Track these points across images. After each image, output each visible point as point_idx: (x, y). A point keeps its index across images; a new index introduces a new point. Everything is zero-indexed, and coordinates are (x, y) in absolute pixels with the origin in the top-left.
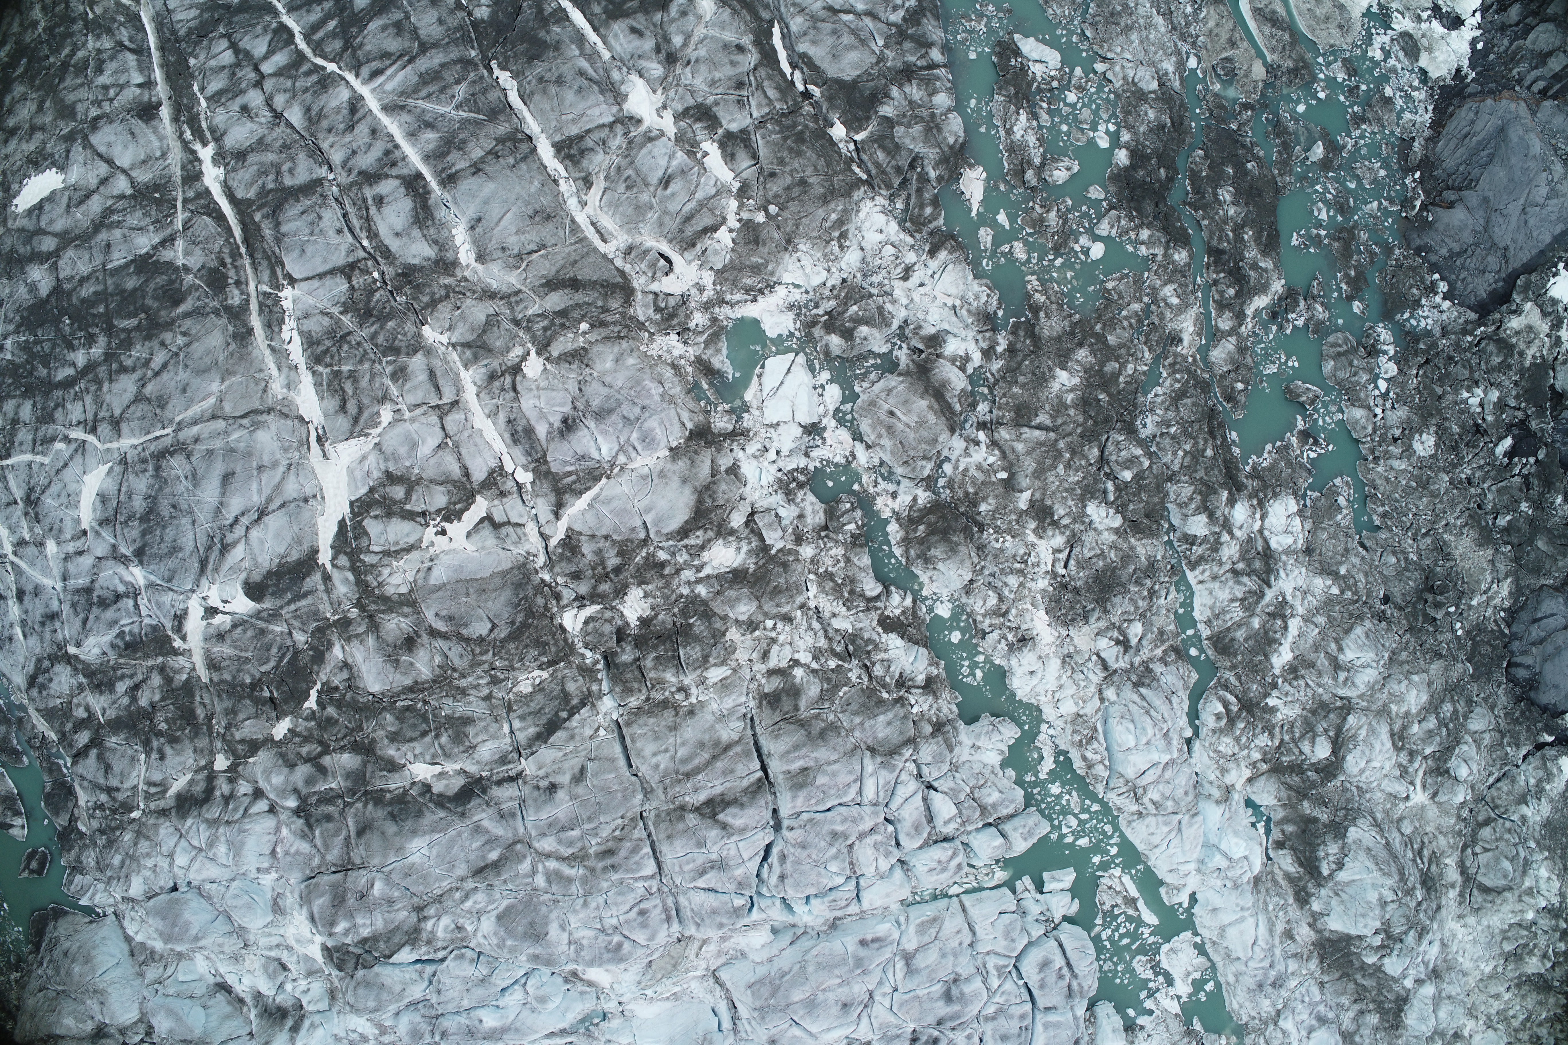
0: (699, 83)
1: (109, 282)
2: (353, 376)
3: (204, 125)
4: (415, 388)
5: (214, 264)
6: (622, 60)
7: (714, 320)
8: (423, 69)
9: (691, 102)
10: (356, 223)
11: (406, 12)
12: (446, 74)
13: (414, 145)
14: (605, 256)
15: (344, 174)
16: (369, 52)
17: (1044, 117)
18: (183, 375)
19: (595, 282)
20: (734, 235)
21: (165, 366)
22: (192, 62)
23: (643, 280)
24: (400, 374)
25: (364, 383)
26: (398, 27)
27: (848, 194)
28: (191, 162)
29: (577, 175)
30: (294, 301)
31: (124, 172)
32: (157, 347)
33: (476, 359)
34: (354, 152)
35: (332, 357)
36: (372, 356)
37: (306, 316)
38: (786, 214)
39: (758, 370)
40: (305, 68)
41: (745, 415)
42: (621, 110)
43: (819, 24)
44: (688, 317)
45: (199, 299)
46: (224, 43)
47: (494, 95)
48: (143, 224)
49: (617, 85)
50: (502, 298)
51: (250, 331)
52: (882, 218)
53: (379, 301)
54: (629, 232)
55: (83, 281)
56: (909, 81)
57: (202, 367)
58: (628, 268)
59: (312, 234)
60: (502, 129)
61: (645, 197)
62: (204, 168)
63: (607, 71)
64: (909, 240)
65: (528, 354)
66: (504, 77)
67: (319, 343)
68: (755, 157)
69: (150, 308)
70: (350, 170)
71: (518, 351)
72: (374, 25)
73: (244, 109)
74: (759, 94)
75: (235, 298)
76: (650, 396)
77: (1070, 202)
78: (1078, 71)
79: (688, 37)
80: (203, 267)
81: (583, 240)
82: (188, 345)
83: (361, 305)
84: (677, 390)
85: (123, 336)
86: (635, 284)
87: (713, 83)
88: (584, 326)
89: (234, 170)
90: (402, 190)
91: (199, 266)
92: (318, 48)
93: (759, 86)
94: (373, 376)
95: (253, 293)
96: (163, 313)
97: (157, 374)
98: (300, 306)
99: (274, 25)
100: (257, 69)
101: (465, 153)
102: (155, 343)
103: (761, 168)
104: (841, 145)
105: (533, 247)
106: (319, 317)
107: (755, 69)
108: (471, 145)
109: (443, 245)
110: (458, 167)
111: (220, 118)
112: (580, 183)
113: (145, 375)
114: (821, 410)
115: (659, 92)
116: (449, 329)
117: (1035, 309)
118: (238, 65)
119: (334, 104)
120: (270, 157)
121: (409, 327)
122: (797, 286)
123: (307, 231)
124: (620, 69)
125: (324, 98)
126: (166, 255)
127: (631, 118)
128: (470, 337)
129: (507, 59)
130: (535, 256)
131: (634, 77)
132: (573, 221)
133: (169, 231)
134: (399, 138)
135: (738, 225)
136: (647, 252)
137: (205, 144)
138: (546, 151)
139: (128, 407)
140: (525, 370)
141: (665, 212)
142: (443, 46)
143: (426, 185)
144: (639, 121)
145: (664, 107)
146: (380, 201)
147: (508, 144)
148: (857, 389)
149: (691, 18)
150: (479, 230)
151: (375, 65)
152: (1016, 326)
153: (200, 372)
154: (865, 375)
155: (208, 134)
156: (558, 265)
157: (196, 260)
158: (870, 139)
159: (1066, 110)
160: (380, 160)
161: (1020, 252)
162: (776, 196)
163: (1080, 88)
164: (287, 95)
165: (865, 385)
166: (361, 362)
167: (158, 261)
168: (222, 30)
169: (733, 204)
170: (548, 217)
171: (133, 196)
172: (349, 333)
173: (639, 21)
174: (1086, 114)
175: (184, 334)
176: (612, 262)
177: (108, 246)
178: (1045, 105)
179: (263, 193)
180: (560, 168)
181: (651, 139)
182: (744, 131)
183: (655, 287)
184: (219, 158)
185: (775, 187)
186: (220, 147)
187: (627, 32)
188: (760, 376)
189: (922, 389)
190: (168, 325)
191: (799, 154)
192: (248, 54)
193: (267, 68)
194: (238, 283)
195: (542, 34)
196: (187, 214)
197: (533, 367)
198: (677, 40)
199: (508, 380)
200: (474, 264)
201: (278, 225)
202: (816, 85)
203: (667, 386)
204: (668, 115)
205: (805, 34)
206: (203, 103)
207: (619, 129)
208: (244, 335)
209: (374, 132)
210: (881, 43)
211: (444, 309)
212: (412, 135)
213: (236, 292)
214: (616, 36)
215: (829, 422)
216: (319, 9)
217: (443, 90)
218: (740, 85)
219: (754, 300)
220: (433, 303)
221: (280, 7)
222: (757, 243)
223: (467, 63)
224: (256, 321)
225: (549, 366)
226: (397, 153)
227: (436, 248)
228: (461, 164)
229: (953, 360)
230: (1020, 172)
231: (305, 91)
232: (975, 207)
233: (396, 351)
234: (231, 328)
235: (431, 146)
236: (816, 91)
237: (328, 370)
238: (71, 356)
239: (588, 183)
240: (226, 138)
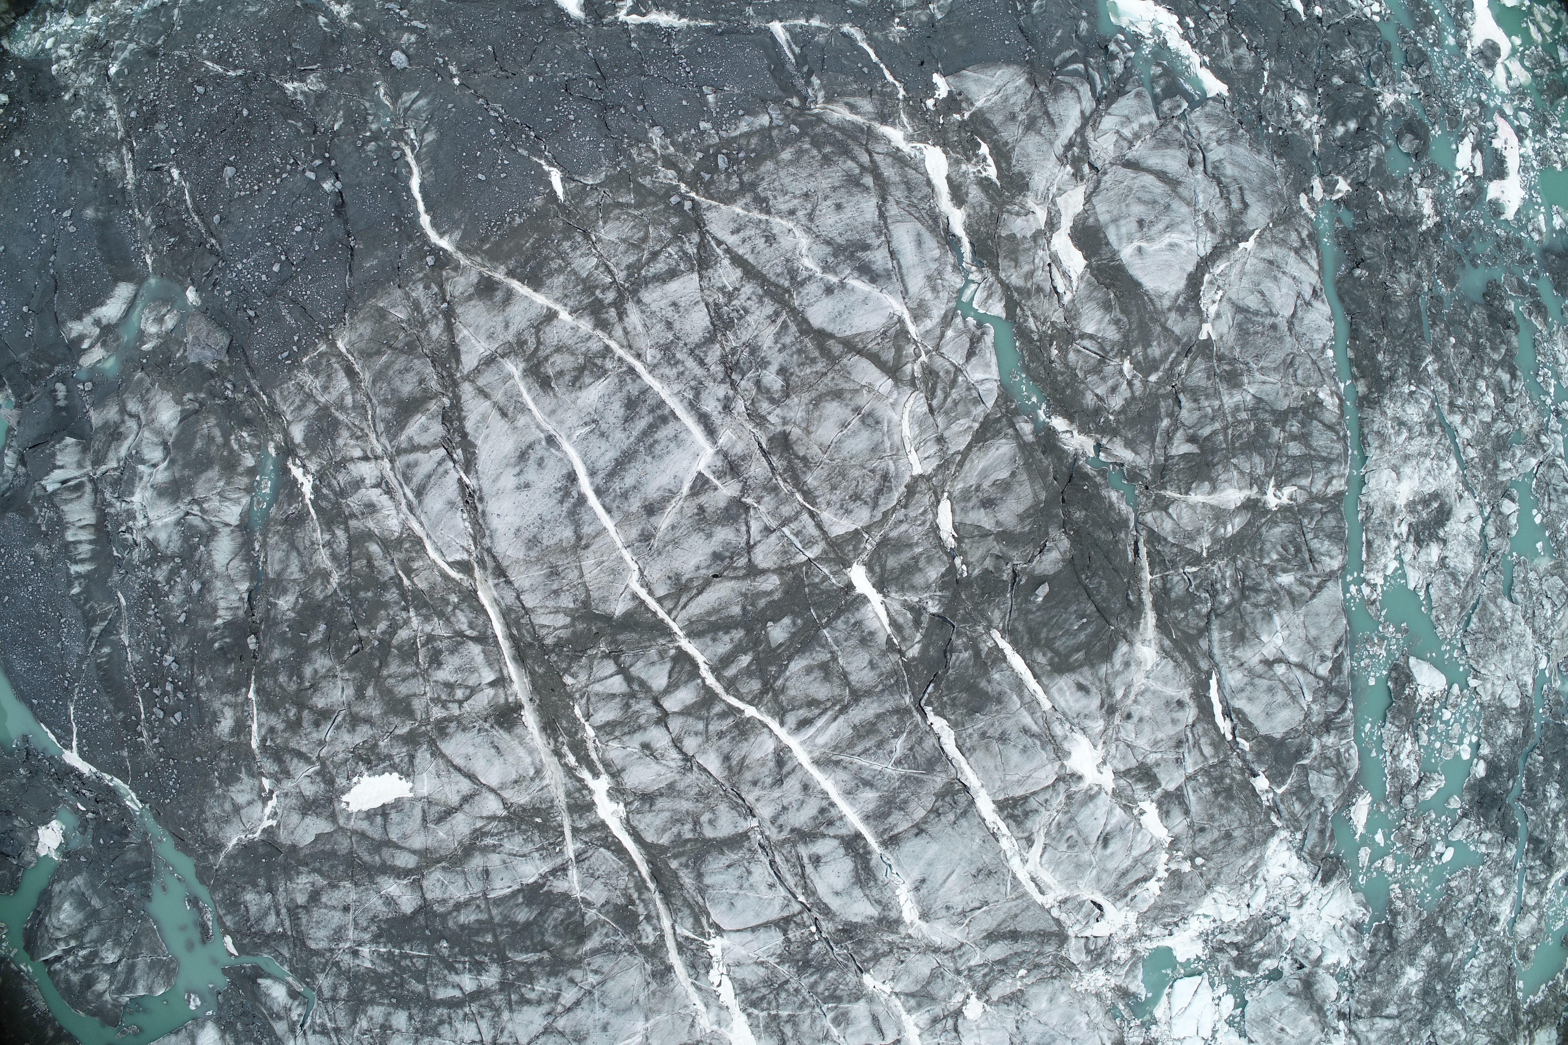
0: (1142, 743)
1: (494, 912)
2: (792, 1019)
3: (594, 756)
4: (859, 1032)
5: (621, 901)
6: (1064, 714)
7: (1134, 952)
8: (857, 721)
9: (1133, 763)
10: (791, 881)
11: (832, 652)
12: (882, 727)
13: (852, 805)
14: (1042, 907)
15: (774, 830)
16: (794, 698)
17: (1424, 738)
18: (601, 1015)
19: (1033, 933)
20: (1162, 883)
21: (578, 1003)
22: (568, 680)
23: (1077, 928)
24: (842, 1020)
25: (805, 1027)
26: (826, 670)
27: (1265, 842)
28: (579, 791)
29: (1021, 835)
30: (723, 950)
31: (492, 790)
32: (565, 985)
33: (919, 1006)
34: (785, 808)
35: (769, 1003)
36: (811, 1002)
37: (738, 964)
38: (1211, 864)
39: (1167, 990)
40: (718, 709)
41: (1153, 1027)
42: (1062, 766)
43: (1257, 681)
44: (1112, 952)
45: (607, 935)
46: (610, 667)
47: (929, 742)
48: (526, 850)
49: (1059, 740)
50: (946, 953)
51: (670, 969)
52: (1288, 854)
53: (818, 953)
54: (1068, 887)
55: (459, 906)
56: (1328, 732)
57: (623, 1006)
58: (1063, 917)
59: (741, 887)
60: (939, 780)
61: (1086, 856)
62: (596, 798)
63: (1046, 721)
64: (1307, 873)
65: (968, 997)
66: (939, 724)
67: (753, 990)
68: (1187, 812)
69: (551, 945)
70: (781, 826)
71: (959, 997)
72: (796, 666)
73: (646, 746)
74: (1195, 752)
75: (649, 937)
76: (1080, 1029)
77: (1433, 816)
78: (1456, 689)
79: (1129, 686)
80: (607, 902)
81: (1025, 894)
82: (603, 983)
83: (798, 957)
84: (1099, 1017)
85: (521, 969)
86: (1071, 932)
87: (1156, 743)
88: (1022, 972)
89: (639, 811)
90: (842, 851)
91: (602, 901)
92: (731, 686)
93: (1196, 744)
94: (814, 1020)
95: (668, 932)
96: (568, 951)
97: (569, 1010)
98: (731, 955)
99: (672, 652)
100: (657, 703)
101: (907, 814)
102: (562, 980)
103: (1192, 822)
104: (1264, 798)
105: (976, 904)
106: (755, 967)
107: (1193, 725)
108: (913, 805)
109: (886, 905)
110: (900, 829)
111: (615, 751)
112: (1024, 842)
113: (553, 1009)
114: (1217, 1017)
115: (1100, 747)
116: (892, 979)
117: (1395, 914)
118: (633, 695)
119: (757, 755)
120: (685, 805)
121: (851, 978)
122: (1206, 916)
123: (735, 885)
124: (1061, 723)
125: (745, 747)
126: (559, 885)
127: (1072, 775)
128: (914, 988)
129: (943, 705)
130: (977, 912)
131: (1078, 736)
132: (1014, 877)
133: (559, 861)
134: (835, 795)
135: (1166, 875)
136: (1081, 904)
137: (596, 775)
138: (985, 806)
139: (537, 1037)
140: (966, 1013)
141: (1104, 870)
142: (877, 694)
143: (866, 845)
144: (1080, 778)
145: (1104, 762)
146: (816, 860)
147: (948, 799)
148: (1247, 998)
149: (1133, 667)
150: (924, 891)
151: (803, 713)
152: (1378, 929)
153: (621, 1011)
154: (1254, 985)
155: (600, 767)
156: (1000, 919)
157: (597, 894)
158: (1289, 793)
159: (1441, 727)
160: (815, 818)
161: (1389, 865)
162: (1203, 848)
163: (1455, 706)
164: (700, 739)
165: (1255, 994)
166: (801, 1007)
167: (550, 892)
168: (603, 647)
169: (1164, 857)
170: (990, 874)
171: (508, 819)
172: (787, 982)
173: (1085, 676)
174: (1456, 729)
175: (596, 972)
176: (1049, 911)
177: (486, 872)
178: (1426, 727)
179: (679, 841)
180: (1002, 825)
181: (1092, 798)
182: (1179, 789)
183: (1087, 933)
184: (617, 792)
185: (1203, 841)
186: (618, 783)
187: (1074, 689)
188: (1169, 995)
189: (1307, 1007)
190: (576, 963)
191: (1228, 810)
192: (643, 684)
193: (671, 704)
194: (648, 918)
195: (983, 684)
196: (579, 845)
197: (974, 1009)
198: (1119, 694)
199: (950, 1023)
200: (918, 922)
201: (699, 876)
202: (1246, 739)
203: (1092, 1017)
204: (1108, 771)
205: (1242, 690)
206: (590, 732)
207: (1062, 787)
208: (664, 973)
209: (806, 787)
210: (1309, 698)
211: (888, 964)
212: (849, 793)
213: (649, 929)
214: (1060, 690)
215: (1224, 1028)
216: (727, 638)
217: (880, 745)
218: (1179, 744)
219: (1171, 934)
220: (876, 958)
221: (675, 627)
222: (1180, 887)
223: (902, 712)
224: (674, 958)
225: (988, 1008)
226: (833, 812)
227: (880, 908)
228: (903, 826)
229: (1327, 968)
230: (1399, 795)
231: (721, 735)
232: (1360, 830)
233: (839, 999)
234: (648, 967)
235: (871, 807)
236: (1245, 745)
237: (765, 1013)
238: (454, 978)
239: (1030, 841)
240: (623, 775)
